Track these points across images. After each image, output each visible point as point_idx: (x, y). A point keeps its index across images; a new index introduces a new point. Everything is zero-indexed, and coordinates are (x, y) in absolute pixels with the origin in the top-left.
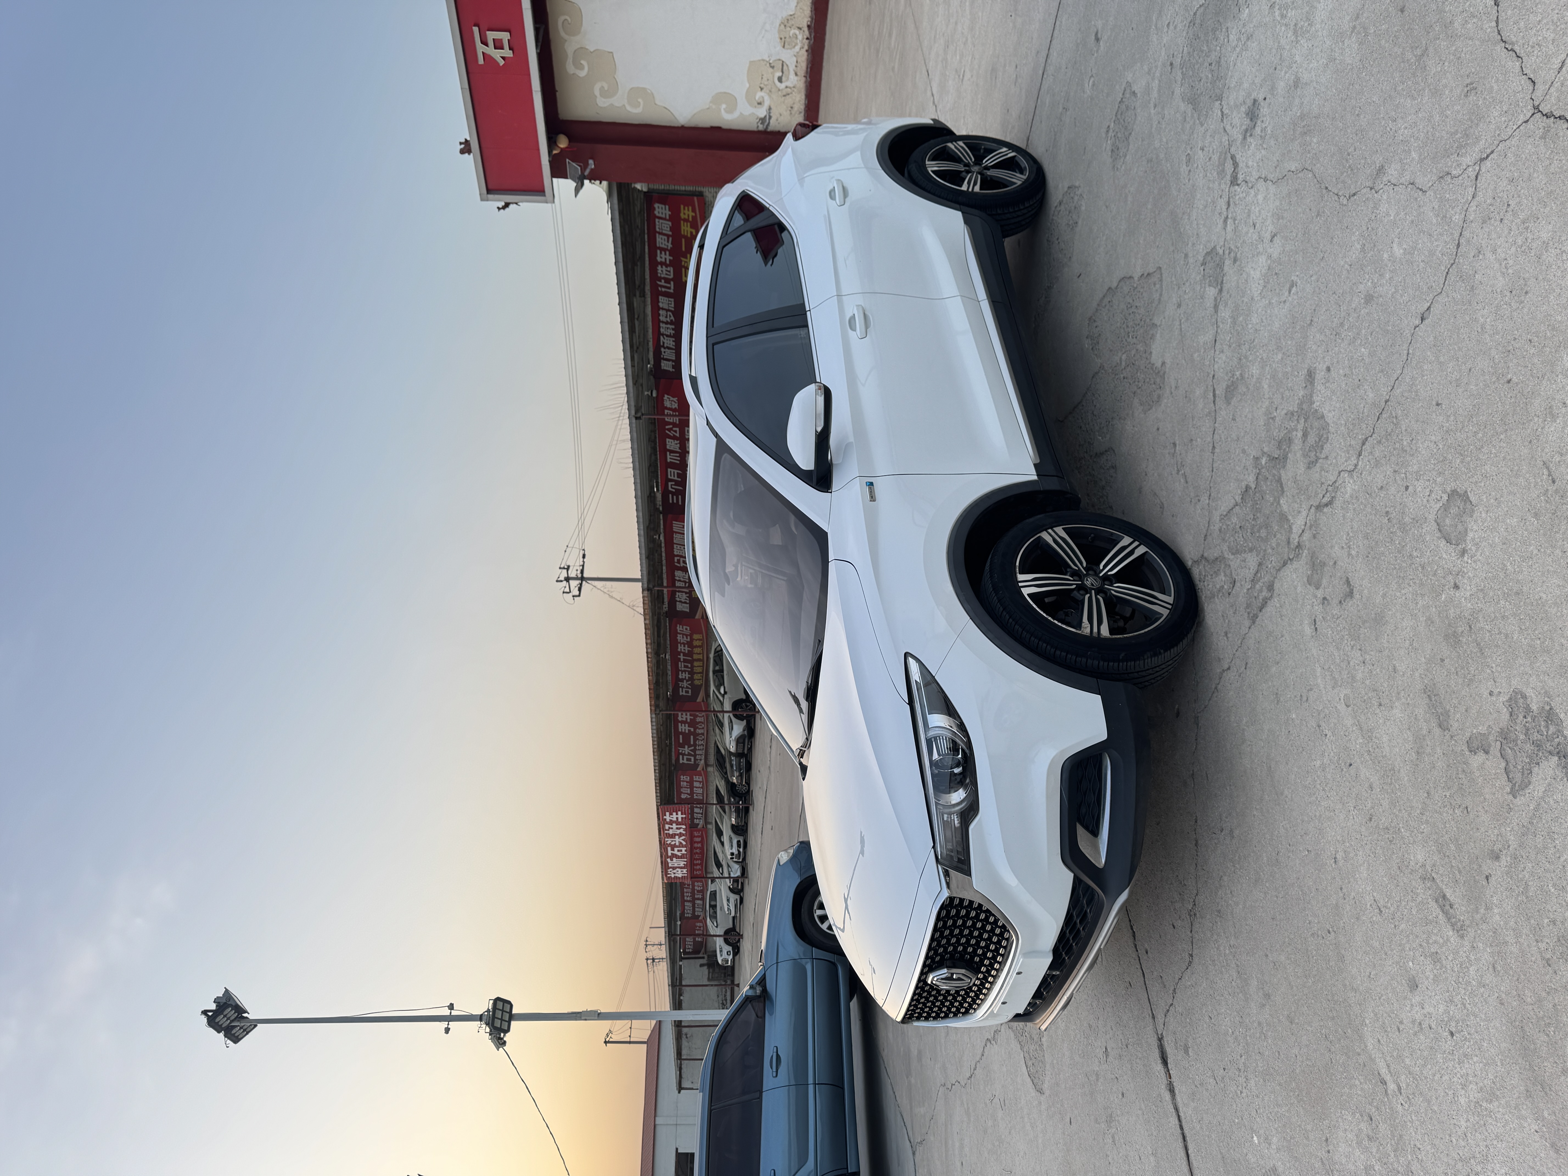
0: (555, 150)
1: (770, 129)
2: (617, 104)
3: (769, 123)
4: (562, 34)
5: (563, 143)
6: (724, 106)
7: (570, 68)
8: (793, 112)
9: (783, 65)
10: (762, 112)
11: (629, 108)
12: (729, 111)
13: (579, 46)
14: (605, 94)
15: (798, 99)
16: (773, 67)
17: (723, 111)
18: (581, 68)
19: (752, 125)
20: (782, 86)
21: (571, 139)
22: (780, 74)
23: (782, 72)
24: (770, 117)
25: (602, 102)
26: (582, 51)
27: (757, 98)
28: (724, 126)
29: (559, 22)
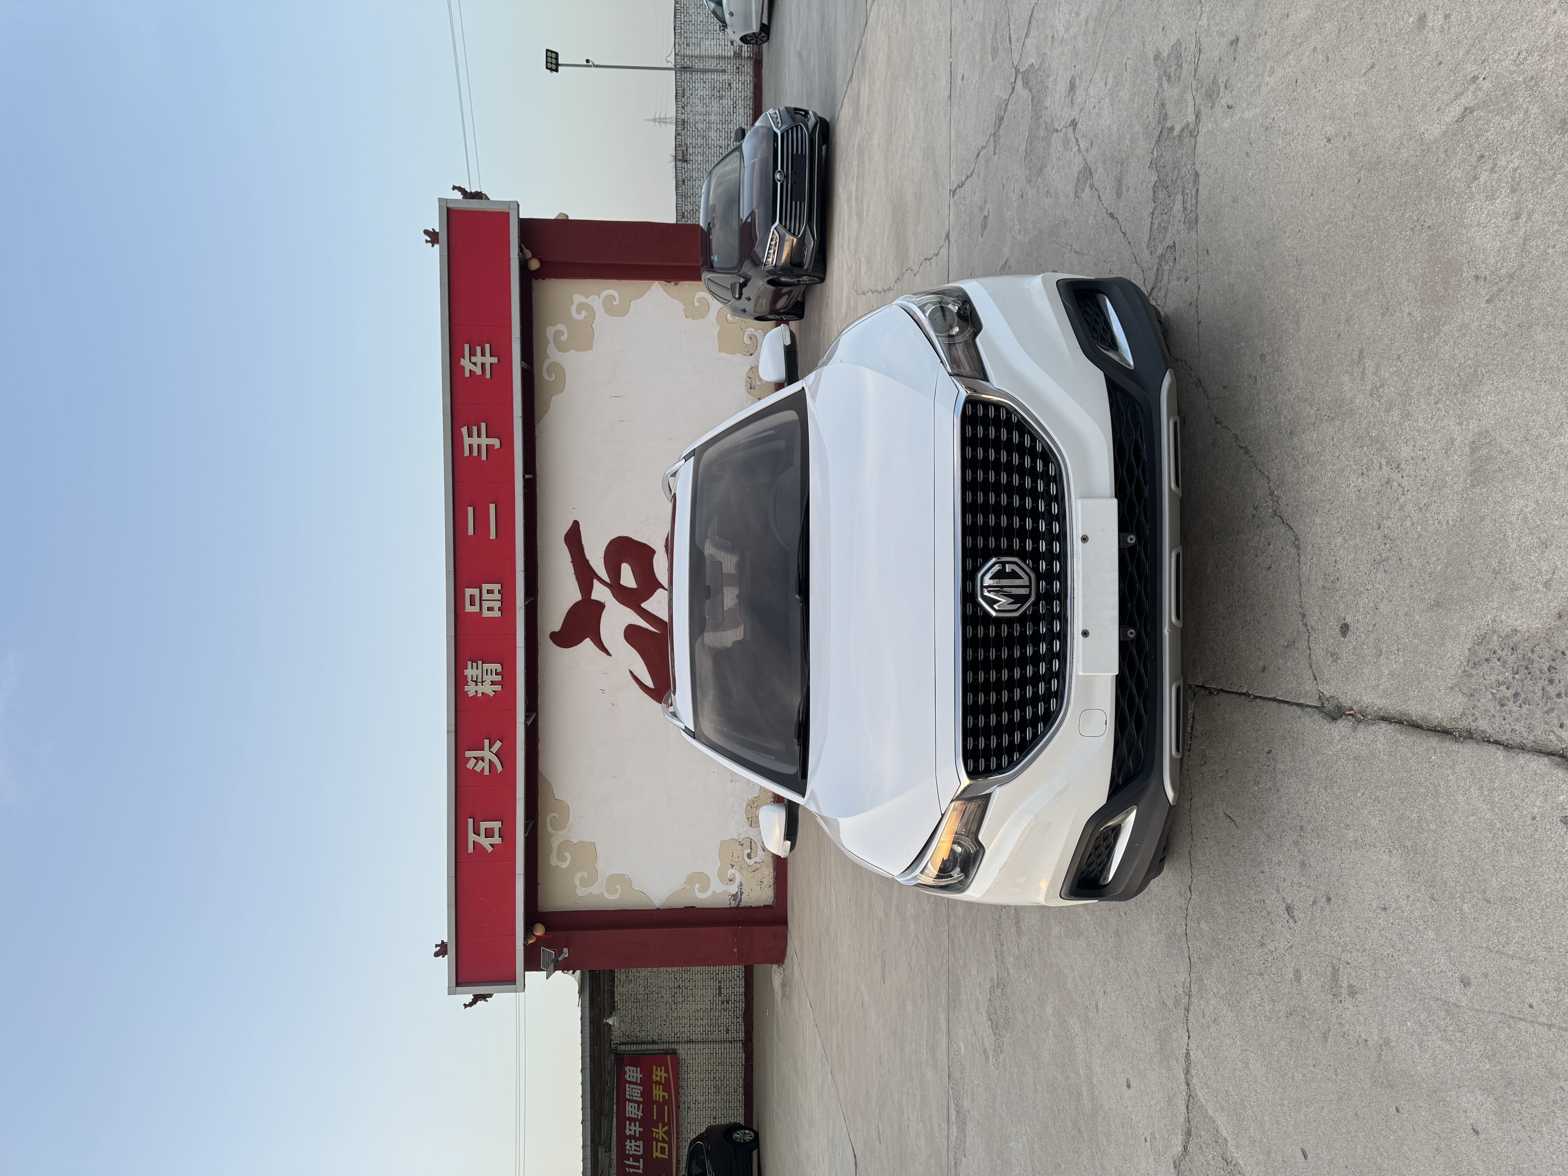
0: (531, 939)
1: (742, 904)
2: (595, 892)
3: (741, 899)
4: (550, 829)
5: (540, 931)
6: (698, 886)
7: (554, 861)
8: (763, 887)
9: (751, 842)
10: (733, 889)
11: (606, 895)
12: (703, 890)
13: (563, 840)
14: (584, 883)
15: (767, 873)
16: (742, 845)
17: (696, 890)
18: (564, 859)
19: (725, 902)
20: (751, 862)
21: (547, 929)
22: (749, 851)
23: (751, 849)
24: (742, 893)
25: (581, 892)
26: (566, 844)
27: (728, 876)
28: (698, 905)
29: (547, 819)
